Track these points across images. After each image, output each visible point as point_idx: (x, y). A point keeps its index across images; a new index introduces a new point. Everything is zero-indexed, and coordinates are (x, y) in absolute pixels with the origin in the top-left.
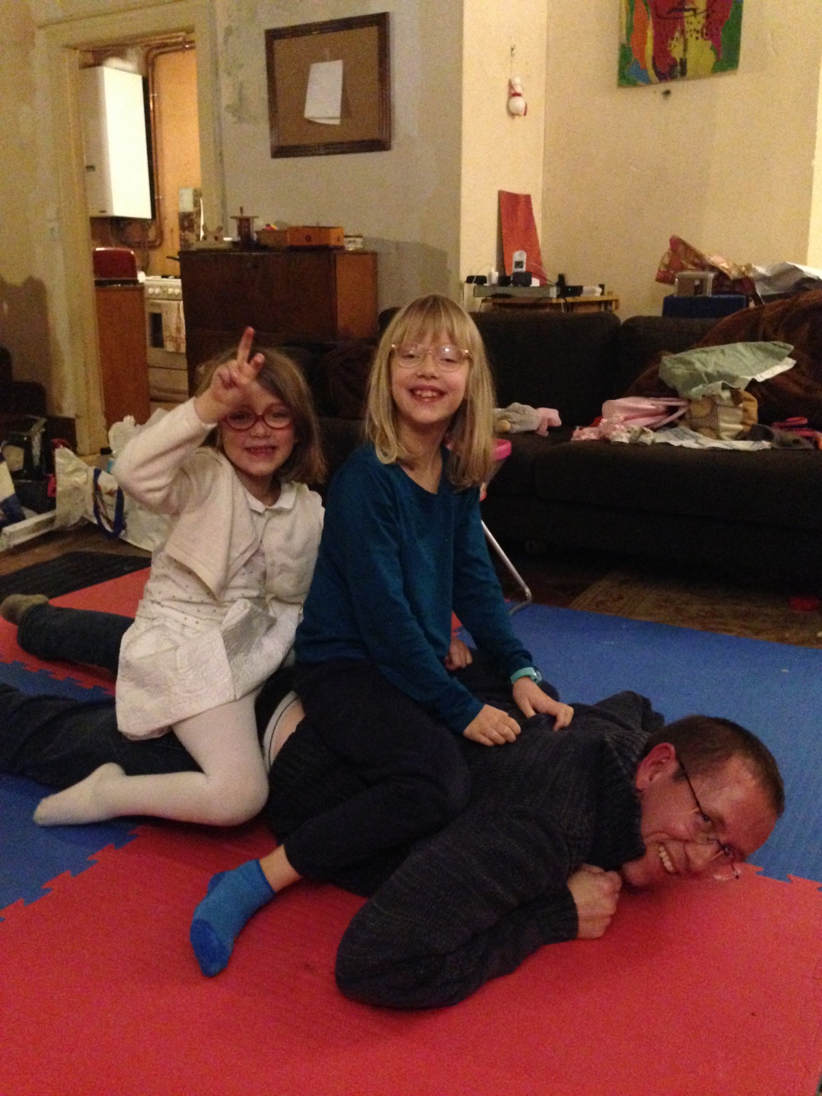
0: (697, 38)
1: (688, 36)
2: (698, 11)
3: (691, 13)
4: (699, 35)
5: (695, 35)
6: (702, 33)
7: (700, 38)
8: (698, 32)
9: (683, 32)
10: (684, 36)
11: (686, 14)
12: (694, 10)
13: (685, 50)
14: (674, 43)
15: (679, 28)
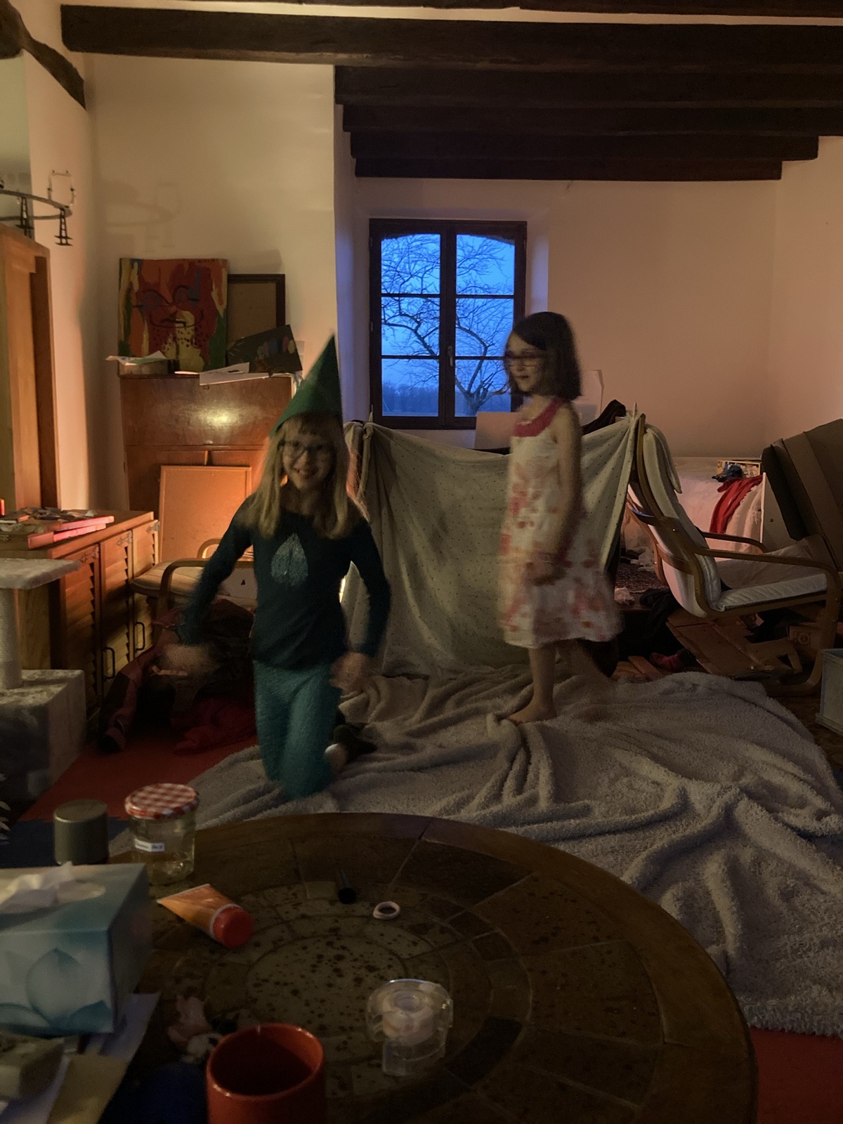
0: (188, 346)
1: (180, 342)
2: (187, 325)
3: (182, 325)
4: (189, 343)
5: (186, 343)
6: (192, 342)
7: (190, 347)
8: (188, 341)
9: (175, 339)
10: (176, 342)
11: (177, 325)
12: (184, 323)
13: (178, 353)
14: (167, 346)
15: (171, 335)
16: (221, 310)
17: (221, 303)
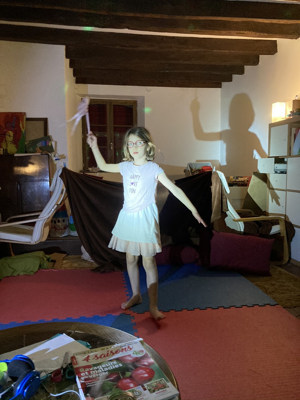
16: (23, 130)
17: (23, 128)
